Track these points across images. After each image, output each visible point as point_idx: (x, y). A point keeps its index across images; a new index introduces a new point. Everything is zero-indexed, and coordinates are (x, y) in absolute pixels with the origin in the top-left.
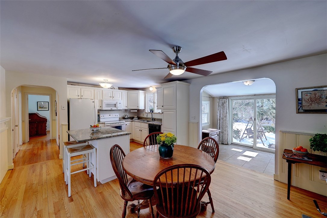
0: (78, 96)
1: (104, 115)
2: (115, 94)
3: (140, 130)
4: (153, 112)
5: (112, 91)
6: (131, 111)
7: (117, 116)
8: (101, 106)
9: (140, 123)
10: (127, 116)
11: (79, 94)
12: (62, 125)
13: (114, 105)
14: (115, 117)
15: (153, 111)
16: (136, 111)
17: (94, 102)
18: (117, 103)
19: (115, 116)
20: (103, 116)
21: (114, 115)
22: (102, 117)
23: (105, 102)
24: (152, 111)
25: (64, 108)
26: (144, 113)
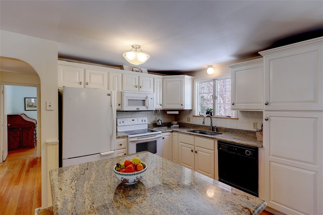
0: (80, 84)
1: (123, 120)
2: (143, 81)
3: (192, 151)
4: (211, 115)
5: (139, 77)
6: (168, 113)
7: (145, 121)
8: (120, 103)
9: (192, 137)
10: (160, 121)
11: (82, 81)
12: (47, 144)
13: (141, 102)
14: (141, 123)
15: (211, 113)
16: (177, 113)
17: (109, 95)
18: (147, 97)
19: (142, 121)
20: (123, 122)
21: (140, 120)
22: (120, 123)
23: (127, 95)
24: (209, 113)
25: (51, 108)
26: (191, 116)
